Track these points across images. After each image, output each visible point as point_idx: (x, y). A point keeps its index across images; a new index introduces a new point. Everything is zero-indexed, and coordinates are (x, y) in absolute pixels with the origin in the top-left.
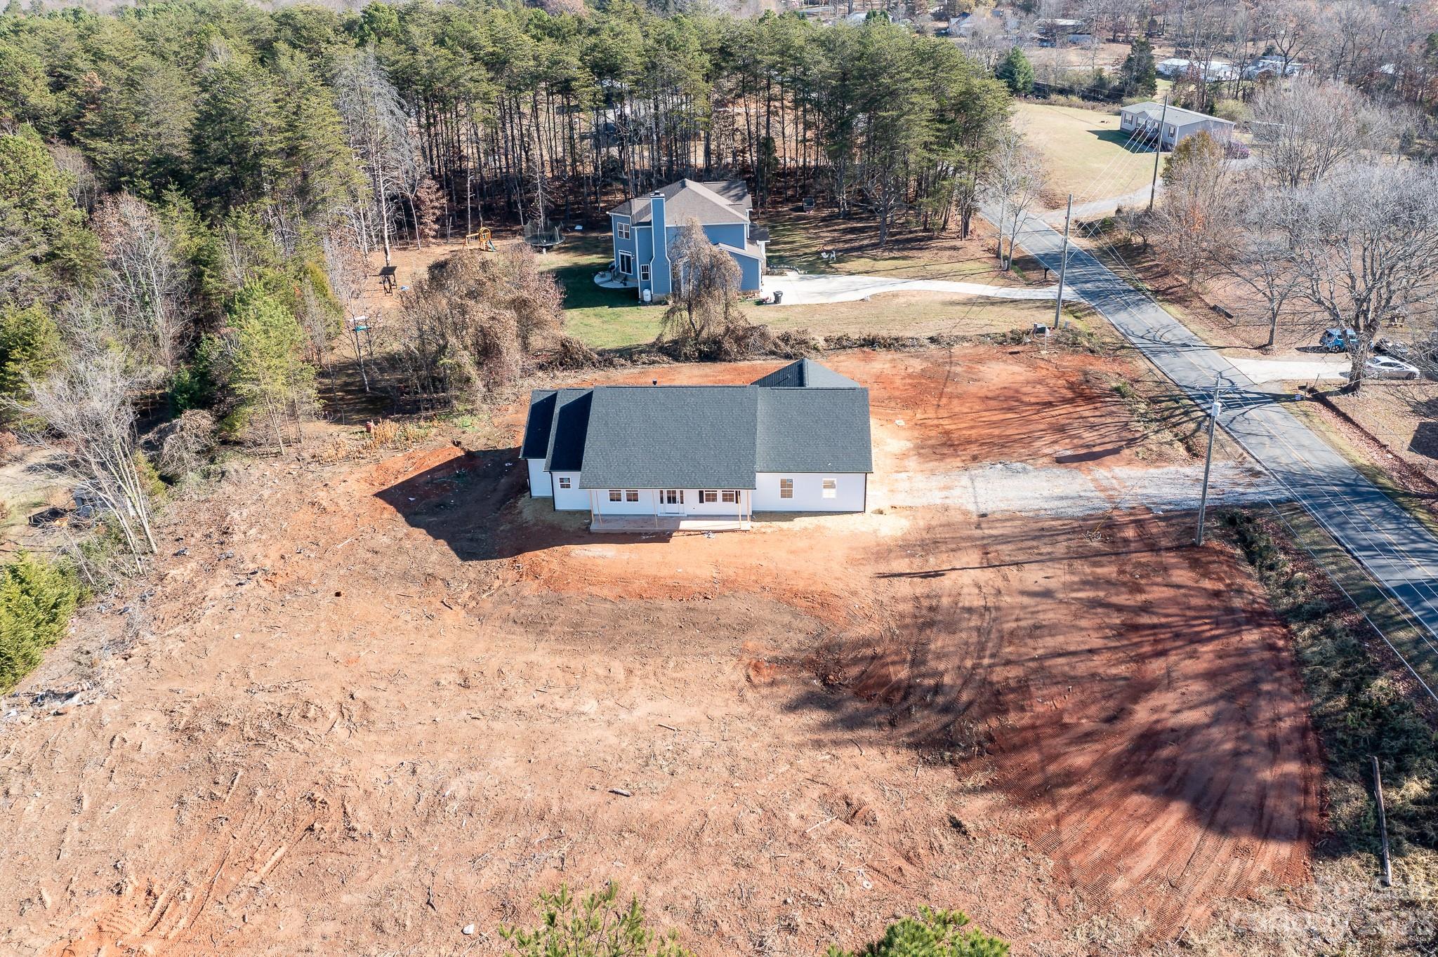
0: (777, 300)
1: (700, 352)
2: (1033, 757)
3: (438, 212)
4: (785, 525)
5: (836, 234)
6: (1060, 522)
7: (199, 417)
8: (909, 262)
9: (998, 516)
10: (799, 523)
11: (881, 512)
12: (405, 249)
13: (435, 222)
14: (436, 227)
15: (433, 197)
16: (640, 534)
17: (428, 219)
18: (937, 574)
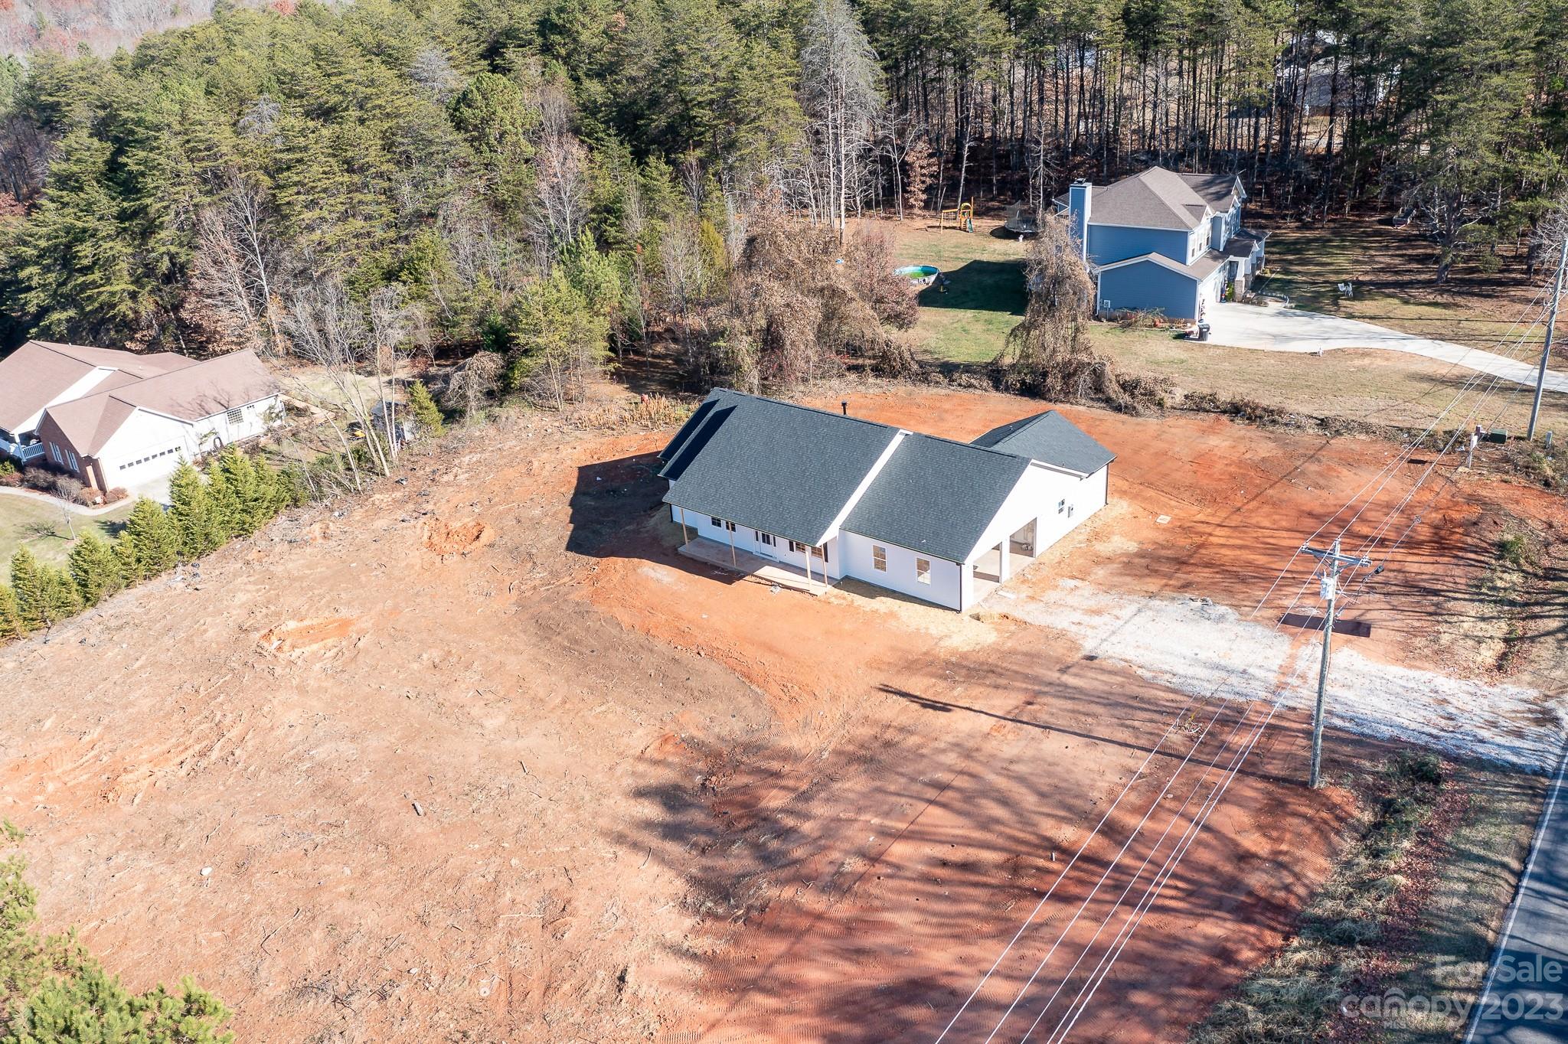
0: (1202, 335)
1: (1023, 383)
2: (778, 946)
3: (929, 181)
4: (859, 600)
5: (1397, 261)
6: (1172, 696)
7: (486, 359)
8: (1449, 313)
9: (1108, 664)
10: (883, 604)
11: (978, 619)
12: (887, 218)
13: (923, 192)
14: (924, 197)
15: (925, 163)
16: (717, 568)
17: (916, 187)
18: (945, 708)
